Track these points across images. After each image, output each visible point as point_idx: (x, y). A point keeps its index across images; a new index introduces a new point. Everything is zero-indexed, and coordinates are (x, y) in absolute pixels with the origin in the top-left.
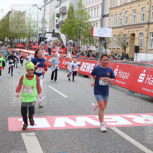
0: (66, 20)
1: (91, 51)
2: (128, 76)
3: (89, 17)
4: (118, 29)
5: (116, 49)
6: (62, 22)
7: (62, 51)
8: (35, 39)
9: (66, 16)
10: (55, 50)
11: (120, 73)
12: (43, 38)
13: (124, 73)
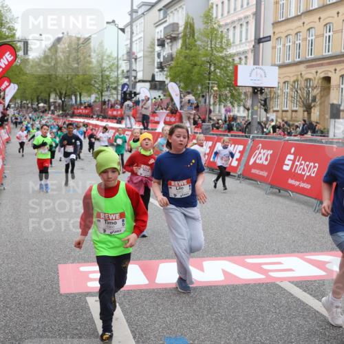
0: (180, 52)
1: (234, 118)
2: (316, 169)
3: (228, 44)
4: (293, 69)
5: (290, 112)
6: (171, 57)
7: (173, 120)
8: (115, 97)
9: (179, 44)
10: (156, 119)
11: (299, 164)
12: (131, 93)
13: (308, 163)
